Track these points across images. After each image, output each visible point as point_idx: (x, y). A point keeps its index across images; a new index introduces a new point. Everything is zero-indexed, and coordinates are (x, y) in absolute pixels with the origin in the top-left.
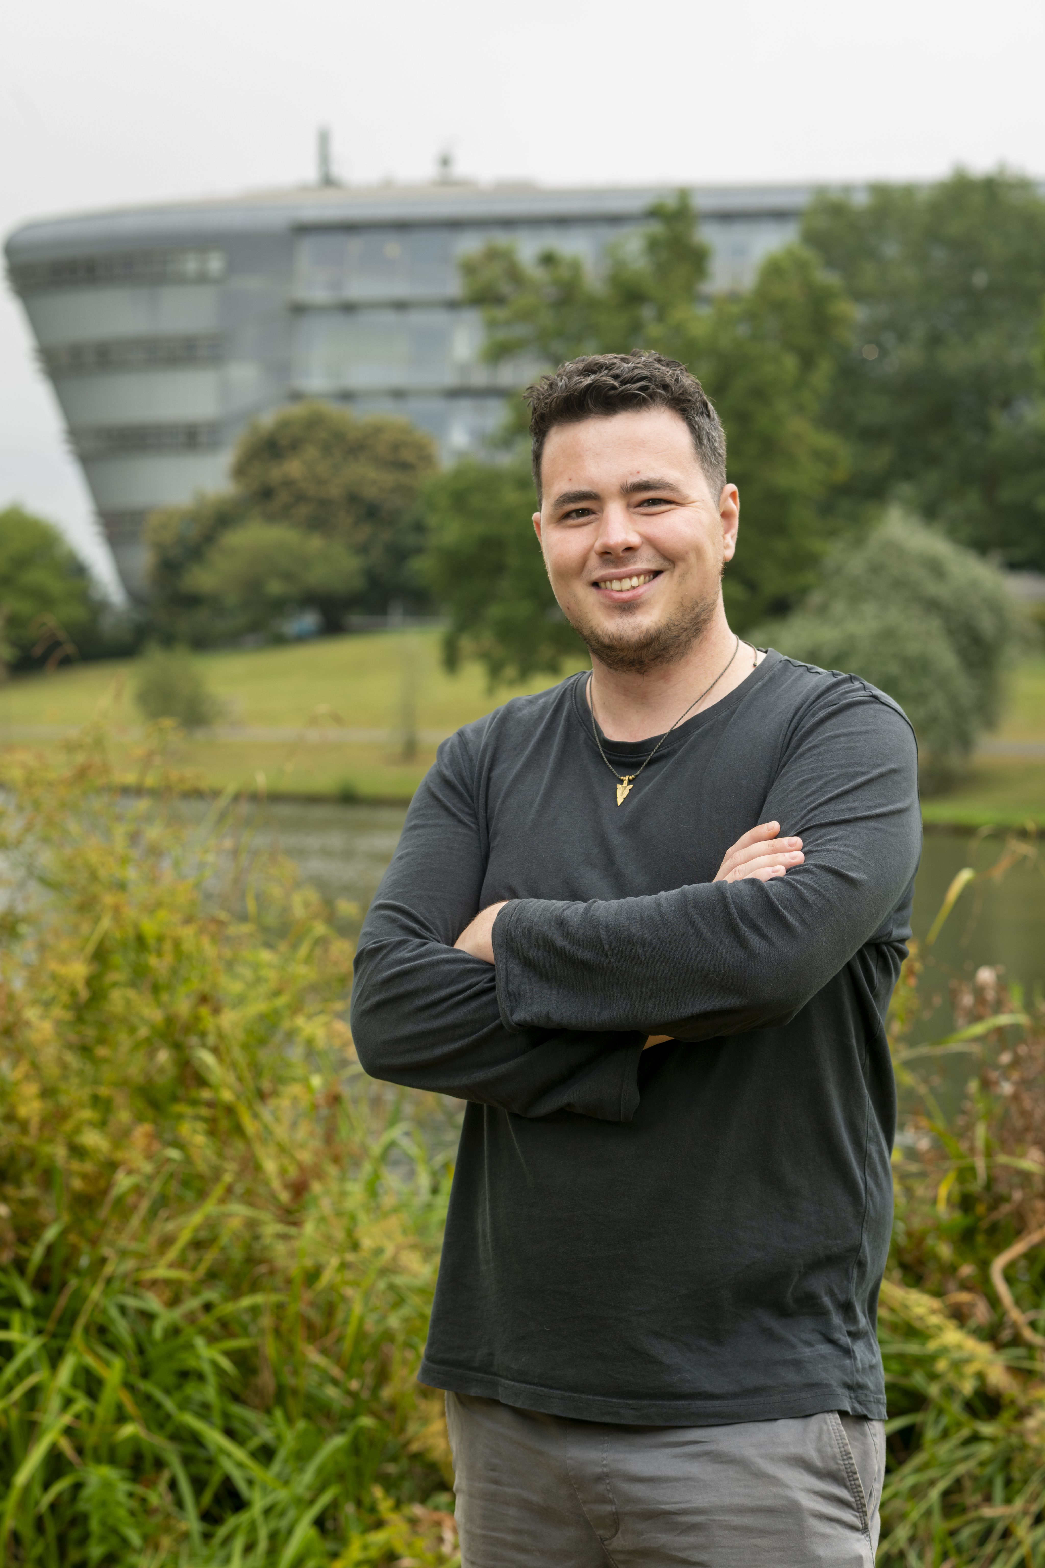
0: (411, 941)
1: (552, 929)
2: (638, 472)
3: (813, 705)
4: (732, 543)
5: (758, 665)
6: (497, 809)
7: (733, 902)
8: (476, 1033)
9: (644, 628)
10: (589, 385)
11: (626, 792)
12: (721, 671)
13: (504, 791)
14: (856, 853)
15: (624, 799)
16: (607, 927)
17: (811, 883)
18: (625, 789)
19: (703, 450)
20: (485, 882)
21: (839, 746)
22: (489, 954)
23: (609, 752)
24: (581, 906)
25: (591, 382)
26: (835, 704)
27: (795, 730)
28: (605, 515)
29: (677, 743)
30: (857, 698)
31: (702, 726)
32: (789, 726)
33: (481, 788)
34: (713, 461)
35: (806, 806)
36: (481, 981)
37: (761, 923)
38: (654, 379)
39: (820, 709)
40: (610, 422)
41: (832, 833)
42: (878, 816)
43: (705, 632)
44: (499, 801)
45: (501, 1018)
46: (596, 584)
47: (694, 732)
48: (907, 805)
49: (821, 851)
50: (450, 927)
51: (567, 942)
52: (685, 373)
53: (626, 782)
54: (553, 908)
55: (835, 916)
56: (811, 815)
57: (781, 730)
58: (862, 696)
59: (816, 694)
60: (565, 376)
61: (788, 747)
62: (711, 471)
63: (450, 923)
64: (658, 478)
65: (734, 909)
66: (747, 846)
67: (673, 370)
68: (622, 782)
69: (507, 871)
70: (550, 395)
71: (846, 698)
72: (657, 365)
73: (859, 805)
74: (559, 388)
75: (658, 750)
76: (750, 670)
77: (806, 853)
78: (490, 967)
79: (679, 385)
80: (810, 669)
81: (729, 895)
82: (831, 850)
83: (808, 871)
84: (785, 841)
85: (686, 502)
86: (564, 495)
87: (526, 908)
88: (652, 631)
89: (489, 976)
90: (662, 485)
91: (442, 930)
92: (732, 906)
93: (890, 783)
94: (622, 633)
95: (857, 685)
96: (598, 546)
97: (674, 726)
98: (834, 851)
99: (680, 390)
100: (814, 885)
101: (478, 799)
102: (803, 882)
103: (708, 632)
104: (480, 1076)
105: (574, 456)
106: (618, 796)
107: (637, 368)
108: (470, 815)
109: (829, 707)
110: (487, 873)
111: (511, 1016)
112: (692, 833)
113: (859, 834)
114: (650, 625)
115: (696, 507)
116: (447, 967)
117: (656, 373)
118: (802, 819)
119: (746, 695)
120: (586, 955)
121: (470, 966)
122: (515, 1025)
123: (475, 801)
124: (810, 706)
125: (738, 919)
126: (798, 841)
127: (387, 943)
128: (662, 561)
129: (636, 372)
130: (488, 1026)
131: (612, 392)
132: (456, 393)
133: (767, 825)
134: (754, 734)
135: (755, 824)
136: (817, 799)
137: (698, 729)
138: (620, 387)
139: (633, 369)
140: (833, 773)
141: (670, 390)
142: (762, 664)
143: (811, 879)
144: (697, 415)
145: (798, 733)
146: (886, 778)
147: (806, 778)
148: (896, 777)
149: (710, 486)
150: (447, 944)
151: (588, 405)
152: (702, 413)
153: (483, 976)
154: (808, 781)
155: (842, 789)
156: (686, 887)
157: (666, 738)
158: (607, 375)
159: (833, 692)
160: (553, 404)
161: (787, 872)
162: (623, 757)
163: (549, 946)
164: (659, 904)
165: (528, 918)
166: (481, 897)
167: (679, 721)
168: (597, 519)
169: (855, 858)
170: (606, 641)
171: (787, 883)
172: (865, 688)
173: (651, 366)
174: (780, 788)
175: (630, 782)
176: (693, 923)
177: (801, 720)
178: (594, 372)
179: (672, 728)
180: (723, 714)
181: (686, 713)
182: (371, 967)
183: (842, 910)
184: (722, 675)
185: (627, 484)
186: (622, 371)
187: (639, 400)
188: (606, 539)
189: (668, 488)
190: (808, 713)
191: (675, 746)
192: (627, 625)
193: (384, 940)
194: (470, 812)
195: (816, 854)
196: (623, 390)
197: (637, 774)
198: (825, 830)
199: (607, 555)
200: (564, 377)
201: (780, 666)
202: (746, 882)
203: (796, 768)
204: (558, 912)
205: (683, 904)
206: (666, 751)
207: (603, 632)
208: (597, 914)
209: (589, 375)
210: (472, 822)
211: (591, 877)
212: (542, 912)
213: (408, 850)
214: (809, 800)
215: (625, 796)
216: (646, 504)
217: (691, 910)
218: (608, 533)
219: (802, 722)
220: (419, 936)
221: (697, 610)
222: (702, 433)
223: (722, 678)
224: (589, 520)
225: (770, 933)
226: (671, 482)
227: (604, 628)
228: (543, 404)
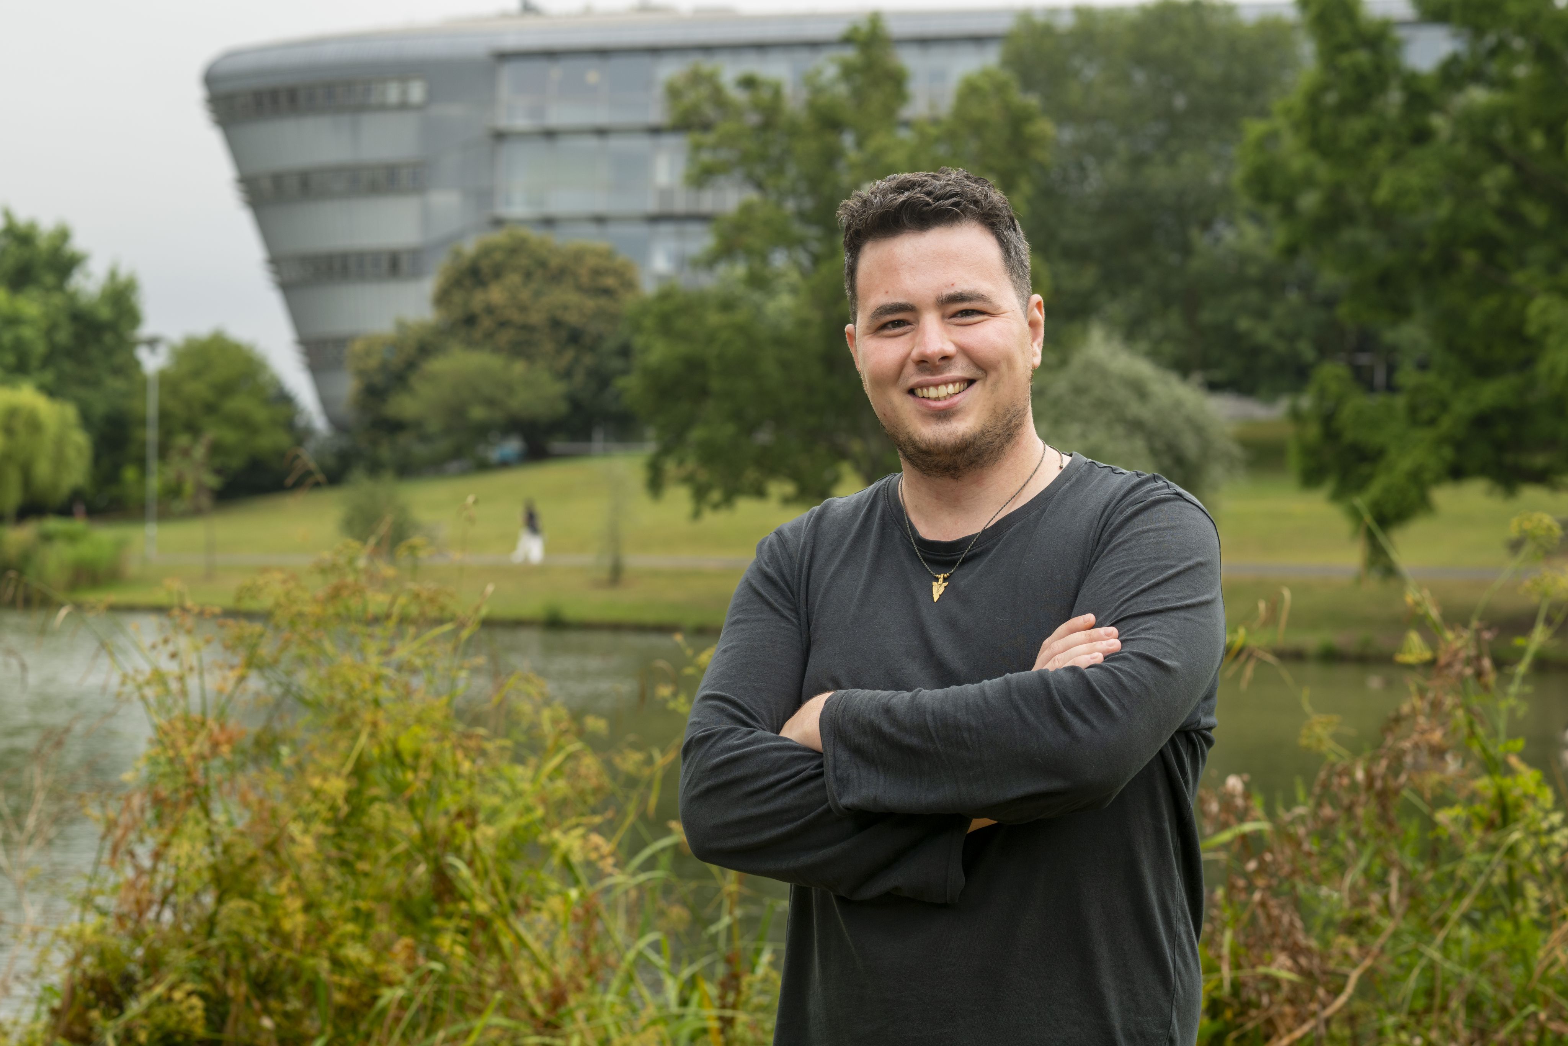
0: (739, 729)
1: (879, 716)
2: (953, 285)
3: (1120, 504)
4: (1039, 351)
5: (1064, 467)
6: (817, 604)
7: (1056, 688)
8: (802, 818)
9: (960, 433)
10: (904, 202)
11: (942, 590)
12: (1031, 474)
13: (823, 587)
14: (1169, 642)
15: (940, 595)
16: (933, 714)
17: (1129, 670)
18: (940, 586)
19: (1011, 263)
20: (806, 674)
21: (1147, 541)
22: (815, 741)
23: (924, 550)
24: (906, 695)
25: (906, 199)
26: (1142, 502)
27: (1104, 527)
28: (920, 326)
29: (990, 542)
30: (1162, 496)
31: (1014, 525)
32: (1099, 523)
33: (802, 584)
34: (1021, 273)
35: (1119, 598)
36: (808, 768)
37: (1082, 707)
38: (965, 196)
39: (1128, 506)
40: (925, 237)
41: (1146, 623)
42: (1188, 607)
43: (1017, 437)
44: (819, 596)
45: (829, 801)
46: (911, 391)
47: (1006, 531)
48: (1213, 597)
49: (1136, 640)
50: (775, 717)
51: (894, 729)
52: (993, 190)
53: (941, 580)
54: (879, 697)
55: (1152, 702)
56: (1124, 606)
57: (1091, 528)
58: (1166, 494)
59: (1122, 493)
60: (880, 193)
61: (1098, 543)
62: (1019, 282)
63: (774, 712)
64: (971, 290)
65: (1056, 694)
66: (1064, 637)
67: (981, 186)
68: (937, 580)
69: (830, 663)
70: (864, 212)
71: (1151, 496)
72: (967, 182)
73: (1170, 596)
74: (875, 205)
75: (971, 549)
76: (1057, 473)
77: (1122, 642)
78: (818, 754)
79: (989, 200)
80: (1115, 470)
81: (1052, 682)
82: (1145, 639)
83: (1125, 658)
84: (1102, 631)
85: (998, 313)
86: (881, 308)
87: (853, 697)
88: (967, 436)
89: (816, 762)
90: (975, 296)
91: (767, 720)
92: (1055, 693)
93: (1198, 575)
94: (939, 438)
95: (1160, 483)
96: (915, 354)
97: (986, 526)
98: (1148, 639)
99: (989, 205)
100: (1132, 672)
101: (799, 595)
102: (1122, 669)
103: (1020, 437)
104: (807, 859)
105: (890, 269)
106: (934, 593)
107: (949, 185)
108: (791, 610)
109: (1136, 504)
110: (809, 666)
111: (840, 800)
112: (1009, 626)
113: (1171, 623)
114: (965, 431)
115: (1007, 317)
116: (775, 754)
117: (967, 189)
118: (1116, 610)
119: (1055, 496)
120: (913, 741)
121: (798, 753)
122: (843, 809)
123: (796, 597)
124: (1117, 505)
125: (1061, 704)
126: (1113, 630)
127: (716, 731)
128: (975, 370)
129: (948, 188)
130: (815, 810)
131: (927, 208)
132: (655, 219)
133: (1083, 618)
134: (1066, 531)
135: (1068, 618)
136: (1129, 592)
137: (1009, 529)
138: (934, 204)
139: (945, 186)
140: (1144, 567)
141: (980, 206)
142: (1068, 466)
143: (1128, 666)
144: (1005, 230)
145: (1108, 530)
146: (1193, 571)
147: (1118, 572)
148: (1203, 570)
149: (1019, 297)
150: (773, 732)
151: (903, 221)
152: (1009, 228)
153: (810, 763)
154: (1119, 574)
155: (1153, 581)
156: (1008, 675)
157: (979, 537)
158: (920, 192)
159: (1138, 491)
160: (869, 220)
161: (1105, 658)
162: (937, 555)
163: (876, 732)
164: (984, 691)
165: (855, 706)
166: (803, 689)
167: (991, 520)
168: (913, 330)
169: (1168, 646)
170: (923, 446)
171: (1107, 670)
172: (1168, 487)
173: (961, 183)
174: (1092, 581)
175: (945, 580)
176: (1017, 709)
177: (1109, 517)
178: (908, 190)
179: (985, 528)
180: (1033, 514)
181: (998, 513)
182: (700, 755)
183: (1159, 695)
184: (1031, 477)
185: (942, 296)
186: (934, 188)
187: (951, 215)
188: (923, 348)
189: (981, 300)
190: (1116, 510)
191: (988, 544)
192: (943, 431)
193: (712, 729)
194: (792, 607)
195: (1131, 642)
196: (936, 206)
197: (951, 572)
198: (1139, 620)
199: (924, 363)
200: (878, 195)
201: (1086, 467)
202: (1067, 669)
203: (1108, 562)
204: (885, 701)
205: (1007, 691)
206: (979, 549)
207: (920, 437)
208: (924, 701)
209: (903, 193)
210: (793, 617)
211: (913, 668)
212: (869, 701)
213: (732, 643)
214: (1122, 592)
215: (941, 593)
216: (959, 315)
217: (1015, 696)
218: (925, 343)
219: (1111, 519)
220: (746, 725)
221: (1009, 416)
222: (1010, 247)
223: (1031, 480)
224: (905, 330)
225: (1092, 717)
226: (983, 293)
227: (921, 433)
228: (858, 221)
